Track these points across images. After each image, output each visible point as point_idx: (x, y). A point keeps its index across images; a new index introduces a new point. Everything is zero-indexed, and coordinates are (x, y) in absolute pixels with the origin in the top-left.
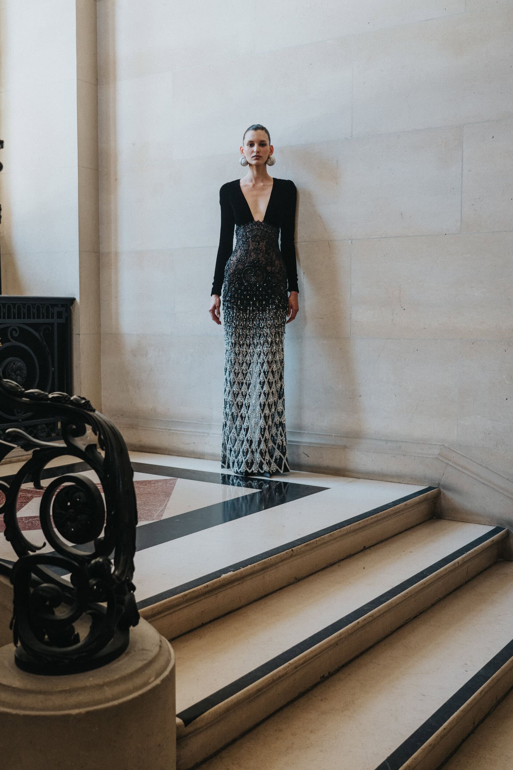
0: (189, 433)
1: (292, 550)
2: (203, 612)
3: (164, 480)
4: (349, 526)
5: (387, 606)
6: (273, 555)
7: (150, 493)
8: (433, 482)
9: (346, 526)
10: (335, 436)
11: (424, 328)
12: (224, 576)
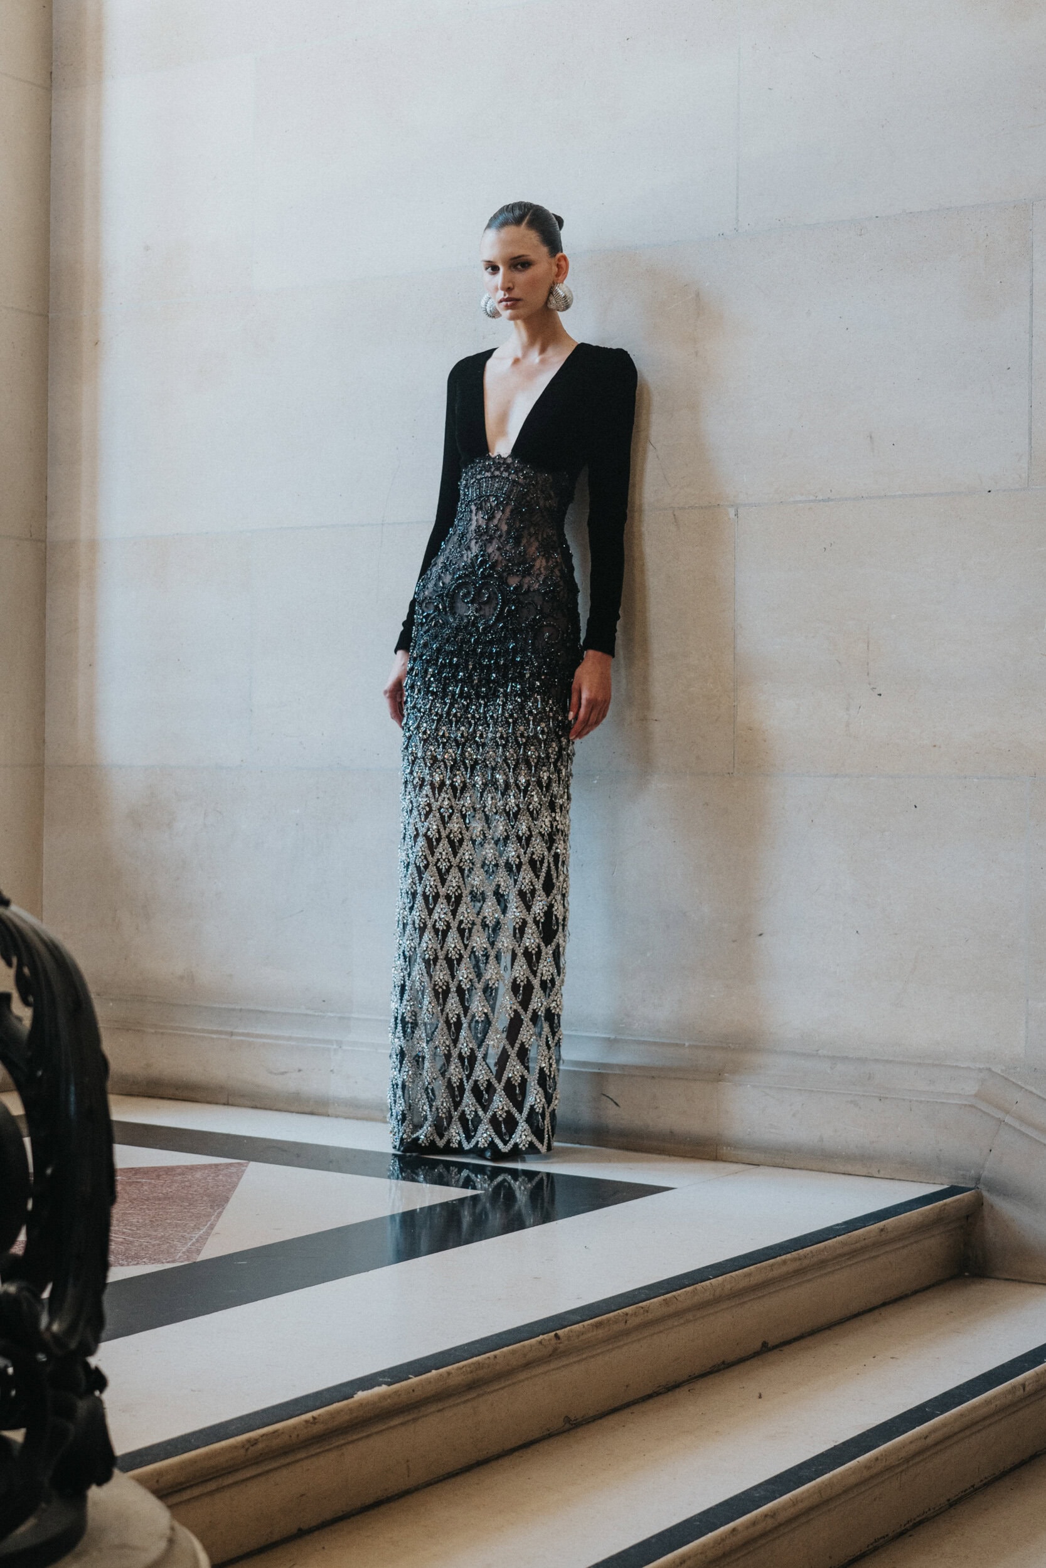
0: (285, 1042)
1: (556, 1335)
2: (302, 1495)
3: (210, 1166)
4: (720, 1278)
5: (820, 1490)
6: (503, 1348)
7: (169, 1198)
8: (961, 1172)
9: (710, 1279)
10: (690, 1046)
11: (935, 746)
12: (361, 1395)
